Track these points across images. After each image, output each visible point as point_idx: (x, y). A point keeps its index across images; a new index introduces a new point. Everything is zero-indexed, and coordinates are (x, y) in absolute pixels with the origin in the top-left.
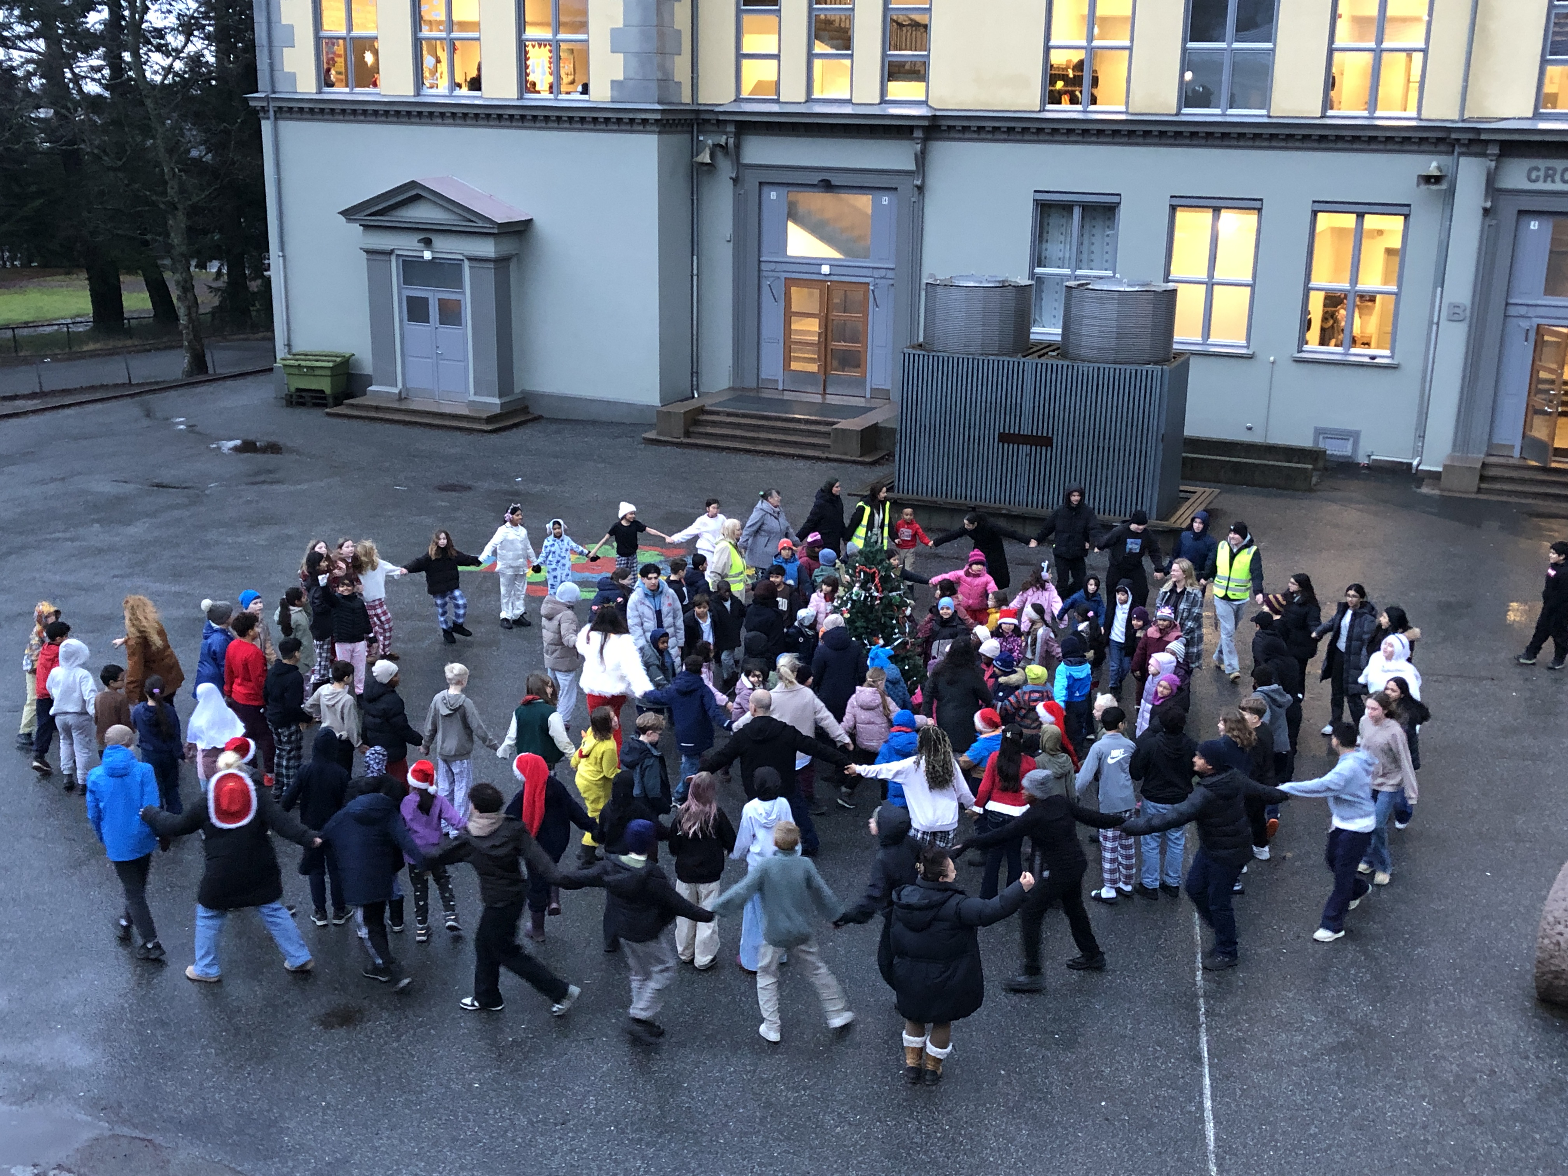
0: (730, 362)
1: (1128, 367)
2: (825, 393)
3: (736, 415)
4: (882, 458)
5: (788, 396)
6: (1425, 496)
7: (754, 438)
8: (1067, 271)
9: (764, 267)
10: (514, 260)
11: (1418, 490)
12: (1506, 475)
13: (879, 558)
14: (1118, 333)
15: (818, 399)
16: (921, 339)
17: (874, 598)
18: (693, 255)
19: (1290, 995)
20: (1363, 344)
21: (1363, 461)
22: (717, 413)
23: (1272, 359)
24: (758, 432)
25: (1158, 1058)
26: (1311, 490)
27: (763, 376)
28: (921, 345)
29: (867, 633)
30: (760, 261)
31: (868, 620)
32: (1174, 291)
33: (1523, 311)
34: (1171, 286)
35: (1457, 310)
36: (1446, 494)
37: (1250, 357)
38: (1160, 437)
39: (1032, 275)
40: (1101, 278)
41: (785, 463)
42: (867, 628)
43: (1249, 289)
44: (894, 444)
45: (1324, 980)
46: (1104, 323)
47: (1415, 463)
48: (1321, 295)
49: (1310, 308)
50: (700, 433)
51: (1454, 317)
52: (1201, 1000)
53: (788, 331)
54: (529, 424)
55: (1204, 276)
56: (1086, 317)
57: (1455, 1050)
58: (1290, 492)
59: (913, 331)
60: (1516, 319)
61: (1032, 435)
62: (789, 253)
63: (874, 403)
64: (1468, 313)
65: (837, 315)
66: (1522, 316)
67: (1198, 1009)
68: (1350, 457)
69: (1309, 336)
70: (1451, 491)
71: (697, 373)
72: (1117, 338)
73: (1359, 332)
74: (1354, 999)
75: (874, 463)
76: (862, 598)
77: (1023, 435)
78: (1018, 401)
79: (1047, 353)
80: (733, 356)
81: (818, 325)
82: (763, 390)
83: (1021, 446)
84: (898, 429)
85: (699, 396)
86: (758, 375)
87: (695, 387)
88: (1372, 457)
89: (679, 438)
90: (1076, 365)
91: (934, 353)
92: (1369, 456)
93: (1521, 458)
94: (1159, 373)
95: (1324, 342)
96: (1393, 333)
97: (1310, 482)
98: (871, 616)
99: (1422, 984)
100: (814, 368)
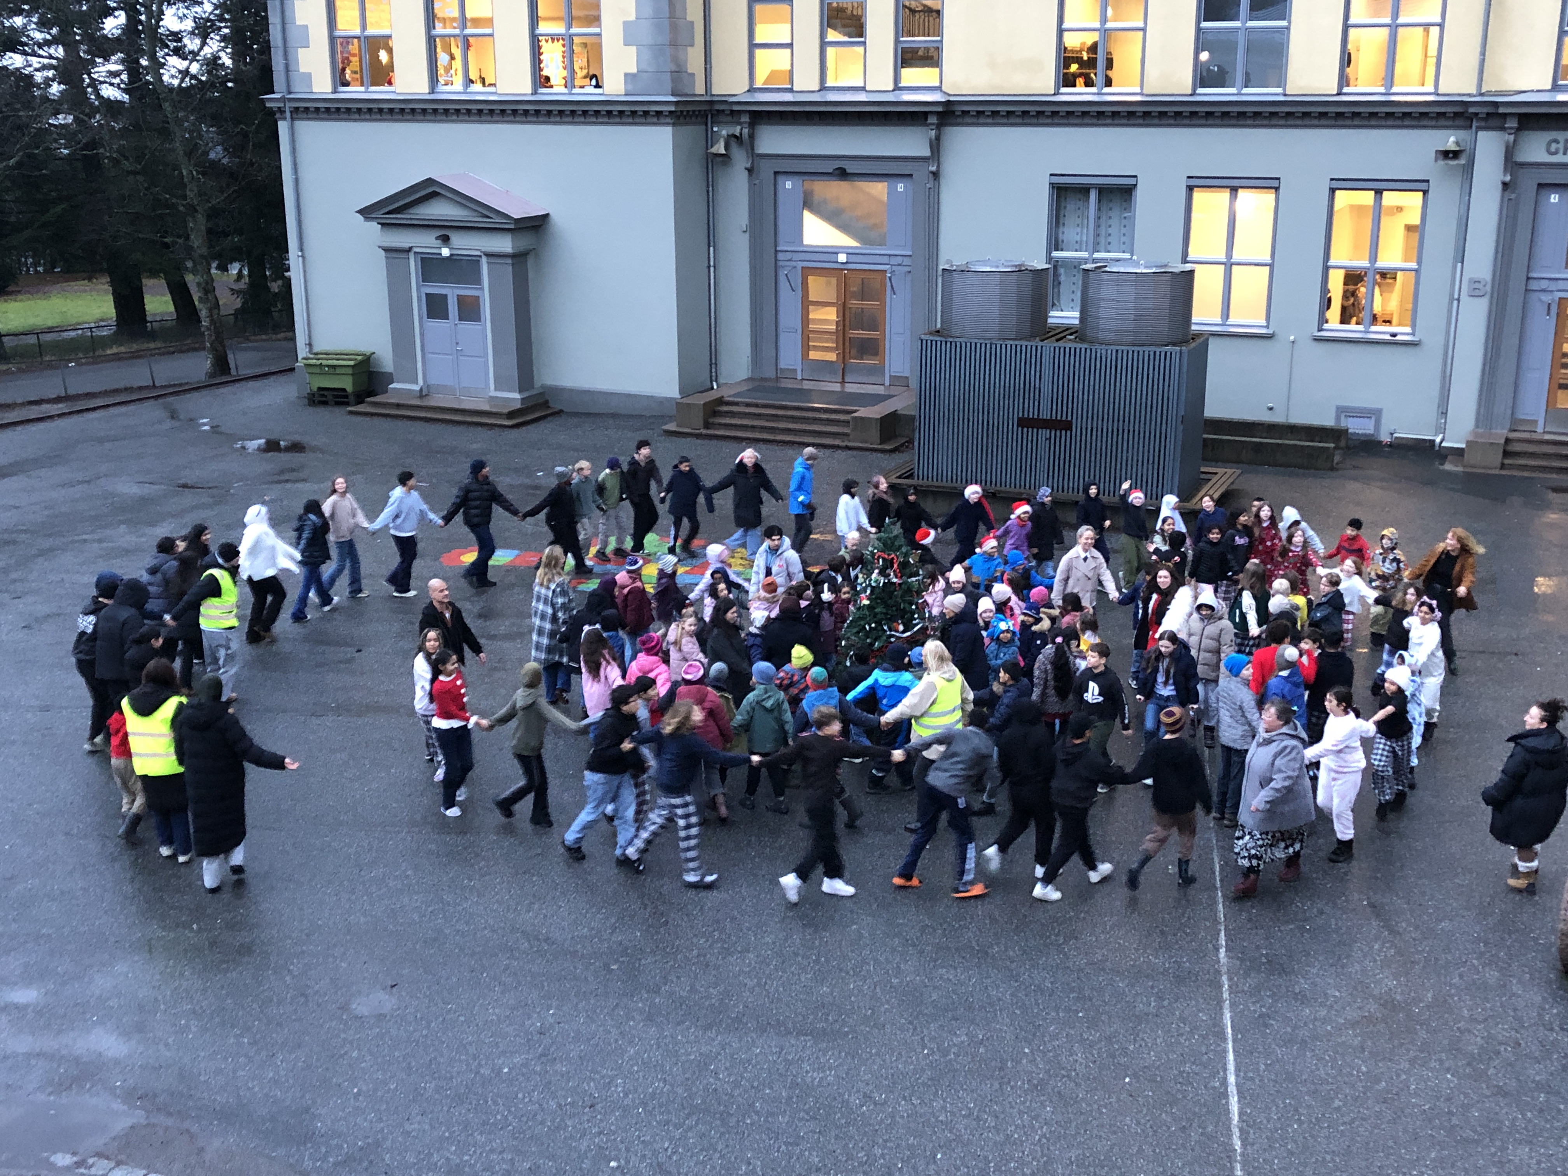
0: (749, 352)
1: (1147, 349)
2: (843, 382)
3: (757, 406)
4: (902, 445)
5: (807, 385)
6: (1449, 473)
7: (774, 428)
8: (1084, 255)
9: (781, 256)
10: (532, 253)
11: (1441, 467)
12: (1529, 451)
14: (1136, 315)
15: (837, 387)
16: (939, 326)
17: (893, 584)
18: (709, 246)
19: (1315, 971)
20: (1385, 321)
21: (1385, 438)
22: (736, 404)
23: (1292, 338)
24: (778, 422)
25: (1182, 1035)
26: (1332, 469)
27: (782, 365)
28: (938, 332)
29: (886, 619)
30: (776, 252)
31: (887, 606)
32: (1192, 272)
33: (1544, 284)
34: (1188, 267)
35: (1477, 285)
36: (1469, 470)
37: (1269, 337)
38: (1180, 419)
39: (1049, 259)
40: (1118, 260)
42: (886, 614)
43: (1268, 268)
44: (914, 431)
45: (1349, 956)
46: (1122, 305)
47: (1438, 440)
48: (1341, 273)
49: (1330, 286)
50: (720, 424)
51: (1475, 294)
52: (1224, 978)
53: (805, 321)
54: (550, 418)
55: (1222, 257)
56: (1103, 300)
57: (1479, 1023)
58: (1312, 471)
59: (931, 318)
60: (1537, 294)
61: (1051, 420)
62: (806, 242)
63: (894, 390)
64: (1488, 288)
65: (854, 303)
66: (1544, 291)
67: (1221, 987)
68: (1372, 435)
69: (1329, 315)
70: (1475, 467)
71: (716, 364)
72: (1135, 320)
73: (1380, 308)
74: (1378, 974)
75: (894, 450)
76: (881, 585)
77: (1043, 419)
78: (1037, 386)
79: (1065, 337)
80: (752, 347)
81: (835, 314)
82: (782, 380)
83: (1040, 430)
84: (917, 416)
85: (718, 387)
86: (777, 365)
87: (714, 378)
88: (1395, 435)
89: (699, 429)
90: (1093, 348)
91: (952, 340)
92: (1392, 434)
93: (1545, 433)
94: (1178, 355)
95: (1345, 319)
96: (1414, 310)
97: (1332, 461)
98: (890, 602)
99: (1446, 958)
100: (832, 356)
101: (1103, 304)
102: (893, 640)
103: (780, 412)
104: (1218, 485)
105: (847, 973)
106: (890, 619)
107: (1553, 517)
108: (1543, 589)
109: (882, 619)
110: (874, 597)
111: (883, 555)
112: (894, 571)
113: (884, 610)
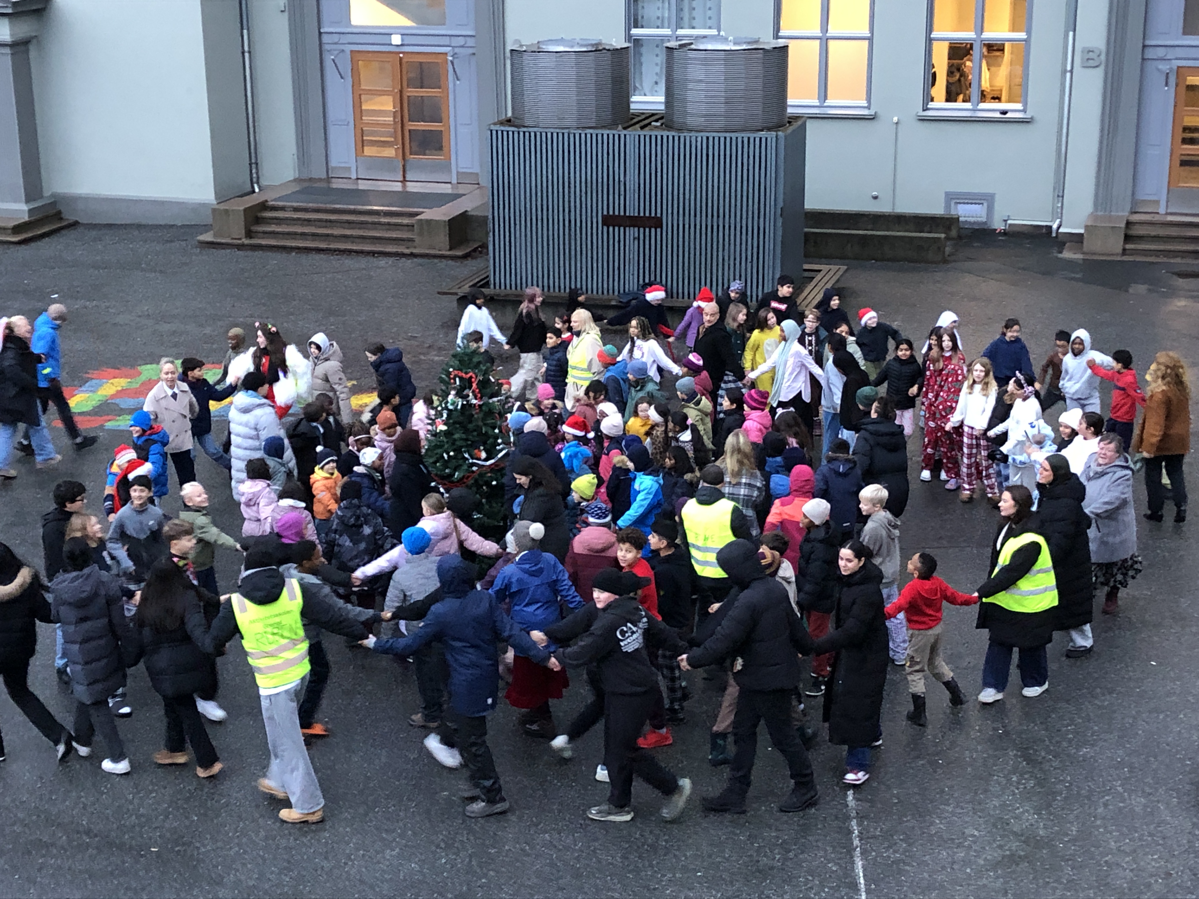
0: (294, 150)
1: (740, 135)
2: (404, 181)
3: (305, 210)
4: (475, 250)
5: (363, 185)
6: (1070, 263)
8: (667, 32)
9: (325, 39)
10: (34, 41)
11: (1060, 256)
12: (1153, 233)
13: (475, 360)
14: (727, 98)
15: (397, 187)
16: (510, 114)
17: (472, 406)
18: (242, 29)
19: (950, 809)
20: (994, 98)
21: (998, 225)
22: (283, 209)
23: (895, 119)
24: (332, 227)
25: (812, 888)
26: (945, 261)
27: (333, 163)
28: (509, 121)
29: (467, 446)
30: (320, 33)
31: (466, 431)
32: (785, 48)
33: (1161, 52)
34: (781, 42)
35: (1091, 55)
36: (1089, 257)
37: (872, 118)
38: (779, 211)
39: (629, 37)
40: (705, 37)
41: (362, 262)
42: (466, 440)
43: (867, 42)
44: (487, 233)
45: (986, 791)
46: (711, 87)
47: (1055, 226)
48: (945, 46)
49: (934, 61)
50: (265, 233)
51: (1089, 63)
52: (854, 823)
53: (358, 111)
54: (63, 232)
55: (817, 32)
56: (690, 81)
57: (1127, 854)
58: (923, 264)
59: (500, 105)
60: (1154, 62)
61: (639, 217)
62: (354, 22)
63: (461, 190)
64: (1103, 57)
65: (412, 92)
66: (1162, 59)
67: (851, 832)
68: (985, 223)
69: (934, 92)
70: (1095, 254)
71: (257, 164)
72: (726, 103)
73: (988, 85)
74: (1018, 808)
75: (466, 257)
76: (459, 407)
77: (630, 217)
78: (622, 179)
79: (650, 124)
80: (297, 143)
81: (392, 104)
82: (333, 180)
83: (627, 229)
84: (490, 217)
85: (260, 190)
86: (327, 163)
87: (255, 180)
88: (1009, 222)
89: (240, 239)
90: (682, 135)
91: (525, 129)
92: (1005, 221)
93: (1167, 214)
94: (774, 140)
95: (950, 97)
96: (1024, 85)
97: (944, 252)
98: (470, 426)
99: (1089, 786)
100: (390, 152)
101: (690, 86)
102: (475, 468)
103: (333, 217)
105: (438, 846)
106: (471, 446)
107: (1181, 303)
109: (462, 447)
110: (451, 421)
111: (460, 374)
112: (473, 392)
113: (464, 436)
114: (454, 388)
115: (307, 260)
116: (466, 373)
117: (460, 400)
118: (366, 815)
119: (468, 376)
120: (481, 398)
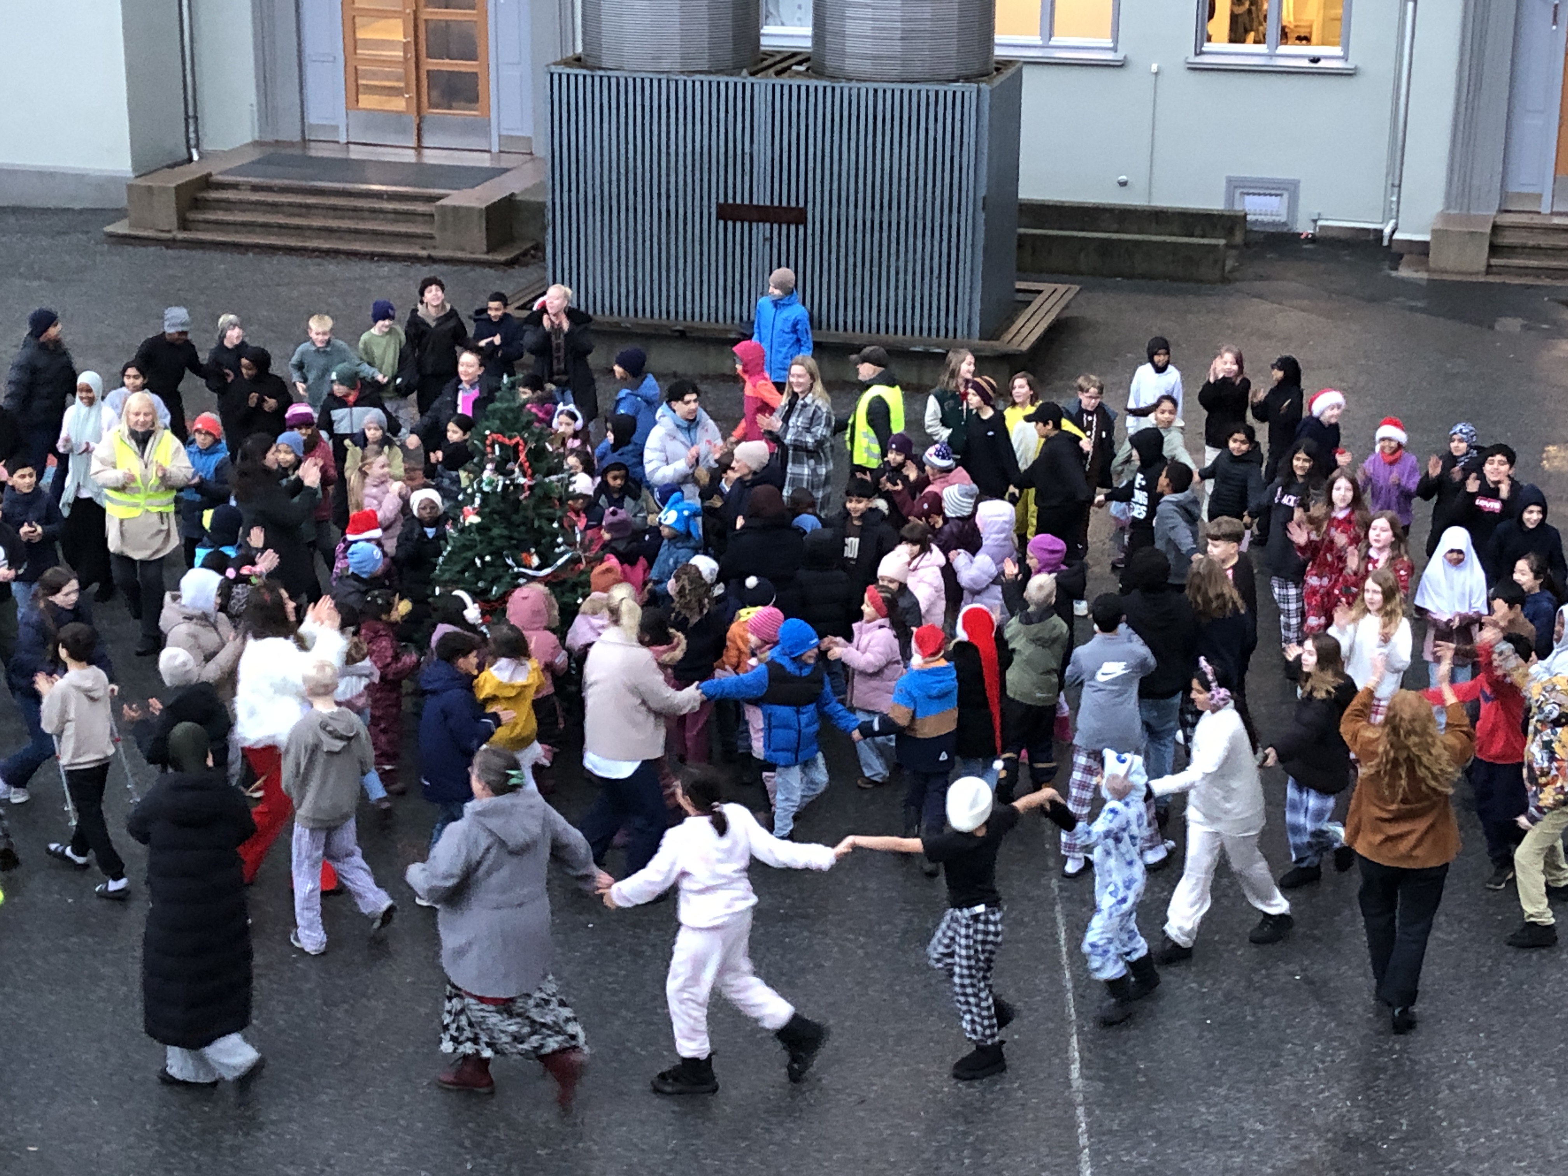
1: (924, 87)
2: (419, 147)
3: (269, 189)
4: (525, 254)
5: (356, 153)
6: (1404, 282)
7: (298, 228)
11: (1394, 274)
12: (1531, 243)
13: (524, 418)
14: (904, 31)
15: (409, 156)
16: (579, 49)
17: (519, 487)
19: (1223, 1092)
20: (1300, 38)
21: (1305, 228)
22: (235, 186)
23: (1154, 68)
26: (1225, 280)
27: (312, 119)
28: (578, 59)
29: (511, 547)
31: (510, 525)
36: (1436, 277)
37: (1121, 65)
38: (980, 204)
41: (357, 269)
42: (511, 538)
44: (544, 228)
45: (1275, 1065)
46: (879, 13)
47: (1387, 231)
50: (207, 222)
52: (1080, 1111)
53: (352, 44)
57: (1482, 1161)
58: (1192, 284)
59: (564, 34)
61: (772, 207)
63: (506, 162)
65: (432, 13)
67: (1076, 1126)
68: (1285, 224)
69: (1212, 27)
70: (1446, 272)
71: (196, 118)
72: (902, 39)
73: (1291, 19)
74: (1322, 1091)
75: (510, 263)
76: (499, 489)
77: (758, 207)
78: (747, 150)
79: (789, 67)
80: (258, 86)
81: (401, 30)
82: (312, 144)
83: (754, 225)
84: (550, 204)
85: (201, 157)
86: (303, 118)
87: (192, 142)
88: (1320, 223)
89: (169, 231)
90: (838, 86)
91: (601, 73)
92: (1315, 221)
93: (1553, 214)
94: (974, 95)
95: (1237, 35)
96: (1346, 21)
97: (1224, 266)
98: (516, 518)
99: (1428, 1060)
100: (399, 104)
101: (849, 13)
102: (522, 581)
103: (311, 200)
104: (1041, 313)
105: (461, 1145)
106: (516, 547)
108: (1556, 463)
109: (503, 548)
110: (487, 510)
111: (501, 438)
112: (521, 466)
113: (506, 532)
114: (492, 461)
115: (272, 264)
116: (510, 438)
117: (501, 478)
118: (352, 1098)
119: (514, 441)
120: (532, 476)
